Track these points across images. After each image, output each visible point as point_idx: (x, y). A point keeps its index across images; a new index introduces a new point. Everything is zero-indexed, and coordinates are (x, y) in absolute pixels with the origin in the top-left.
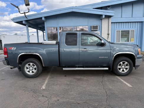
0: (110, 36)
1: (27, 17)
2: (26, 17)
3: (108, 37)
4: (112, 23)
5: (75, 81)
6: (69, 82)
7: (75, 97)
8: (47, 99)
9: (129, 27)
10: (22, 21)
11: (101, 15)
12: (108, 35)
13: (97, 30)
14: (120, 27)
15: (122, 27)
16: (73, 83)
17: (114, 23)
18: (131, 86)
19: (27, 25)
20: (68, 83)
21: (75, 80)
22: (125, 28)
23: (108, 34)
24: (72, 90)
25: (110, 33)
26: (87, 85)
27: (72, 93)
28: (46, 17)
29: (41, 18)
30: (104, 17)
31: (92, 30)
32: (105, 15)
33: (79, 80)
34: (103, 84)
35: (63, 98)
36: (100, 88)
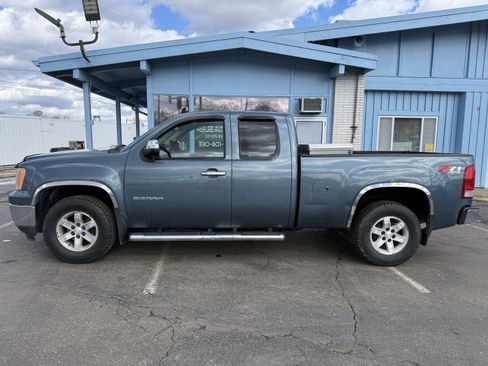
0: (359, 133)
1: (90, 59)
2: (85, 57)
3: (353, 137)
4: (366, 91)
5: (253, 271)
6: (233, 275)
7: (254, 320)
8: (165, 323)
9: (421, 107)
10: (71, 71)
11: (334, 66)
12: (354, 132)
13: (318, 113)
14: (392, 107)
15: (399, 107)
16: (244, 278)
17: (374, 92)
18: (426, 291)
19: (86, 86)
20: (230, 277)
21: (250, 270)
22: (408, 109)
23: (354, 128)
24: (243, 299)
25: (359, 123)
26: (292, 284)
27: (246, 307)
28: (152, 63)
29: (137, 63)
30: (342, 70)
31: (303, 111)
32: (346, 66)
33: (264, 268)
34: (340, 284)
35: (219, 321)
36: (332, 294)
